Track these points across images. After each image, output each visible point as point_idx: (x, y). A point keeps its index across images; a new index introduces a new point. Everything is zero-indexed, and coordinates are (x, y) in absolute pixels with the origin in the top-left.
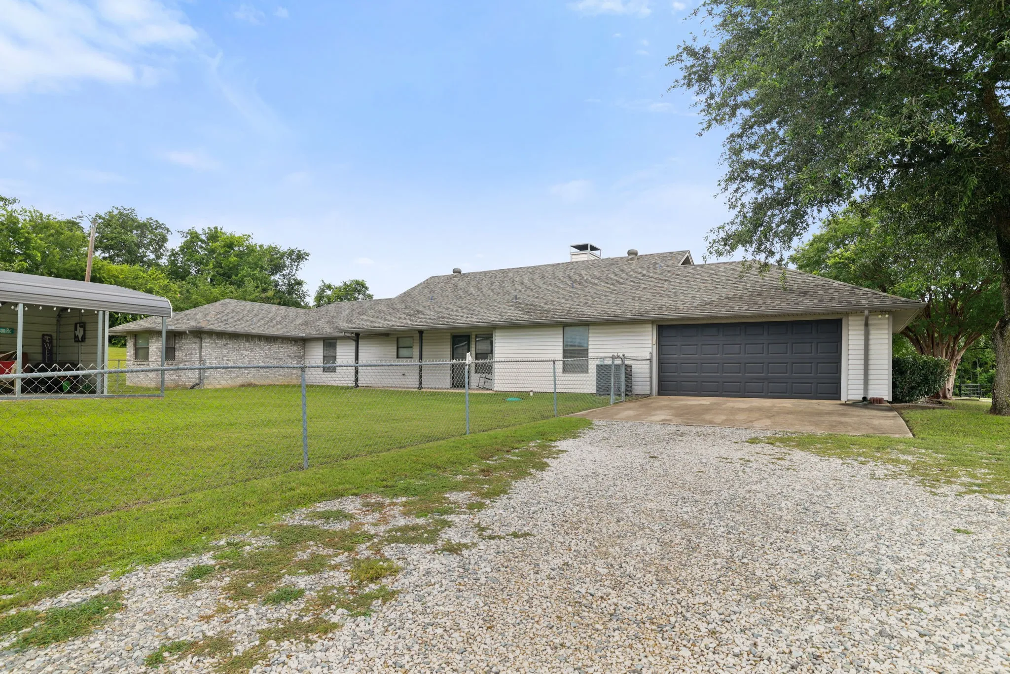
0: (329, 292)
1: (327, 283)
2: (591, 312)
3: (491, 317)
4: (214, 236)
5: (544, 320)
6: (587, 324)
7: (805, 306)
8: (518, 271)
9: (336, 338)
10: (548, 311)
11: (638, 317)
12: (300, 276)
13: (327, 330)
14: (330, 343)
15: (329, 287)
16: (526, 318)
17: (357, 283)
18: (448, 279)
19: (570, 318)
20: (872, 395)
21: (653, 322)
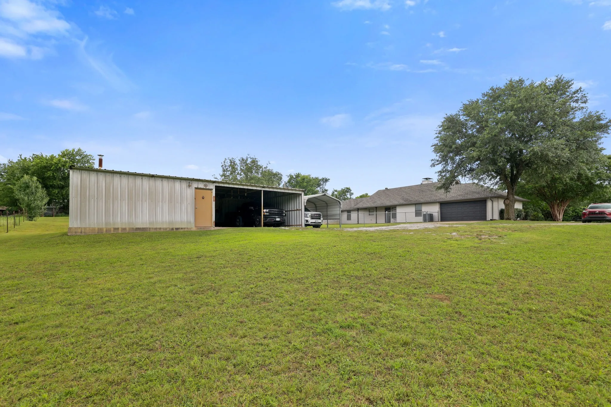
0: (336, 193)
1: (335, 189)
2: (422, 201)
3: (396, 203)
4: (298, 176)
5: (410, 203)
6: (421, 204)
7: (476, 196)
8: (405, 188)
9: (351, 210)
10: (411, 200)
11: (434, 201)
12: (326, 188)
13: (348, 208)
14: (349, 211)
15: (336, 191)
16: (405, 203)
17: (347, 188)
18: (383, 191)
19: (416, 202)
20: (494, 218)
21: (439, 202)
